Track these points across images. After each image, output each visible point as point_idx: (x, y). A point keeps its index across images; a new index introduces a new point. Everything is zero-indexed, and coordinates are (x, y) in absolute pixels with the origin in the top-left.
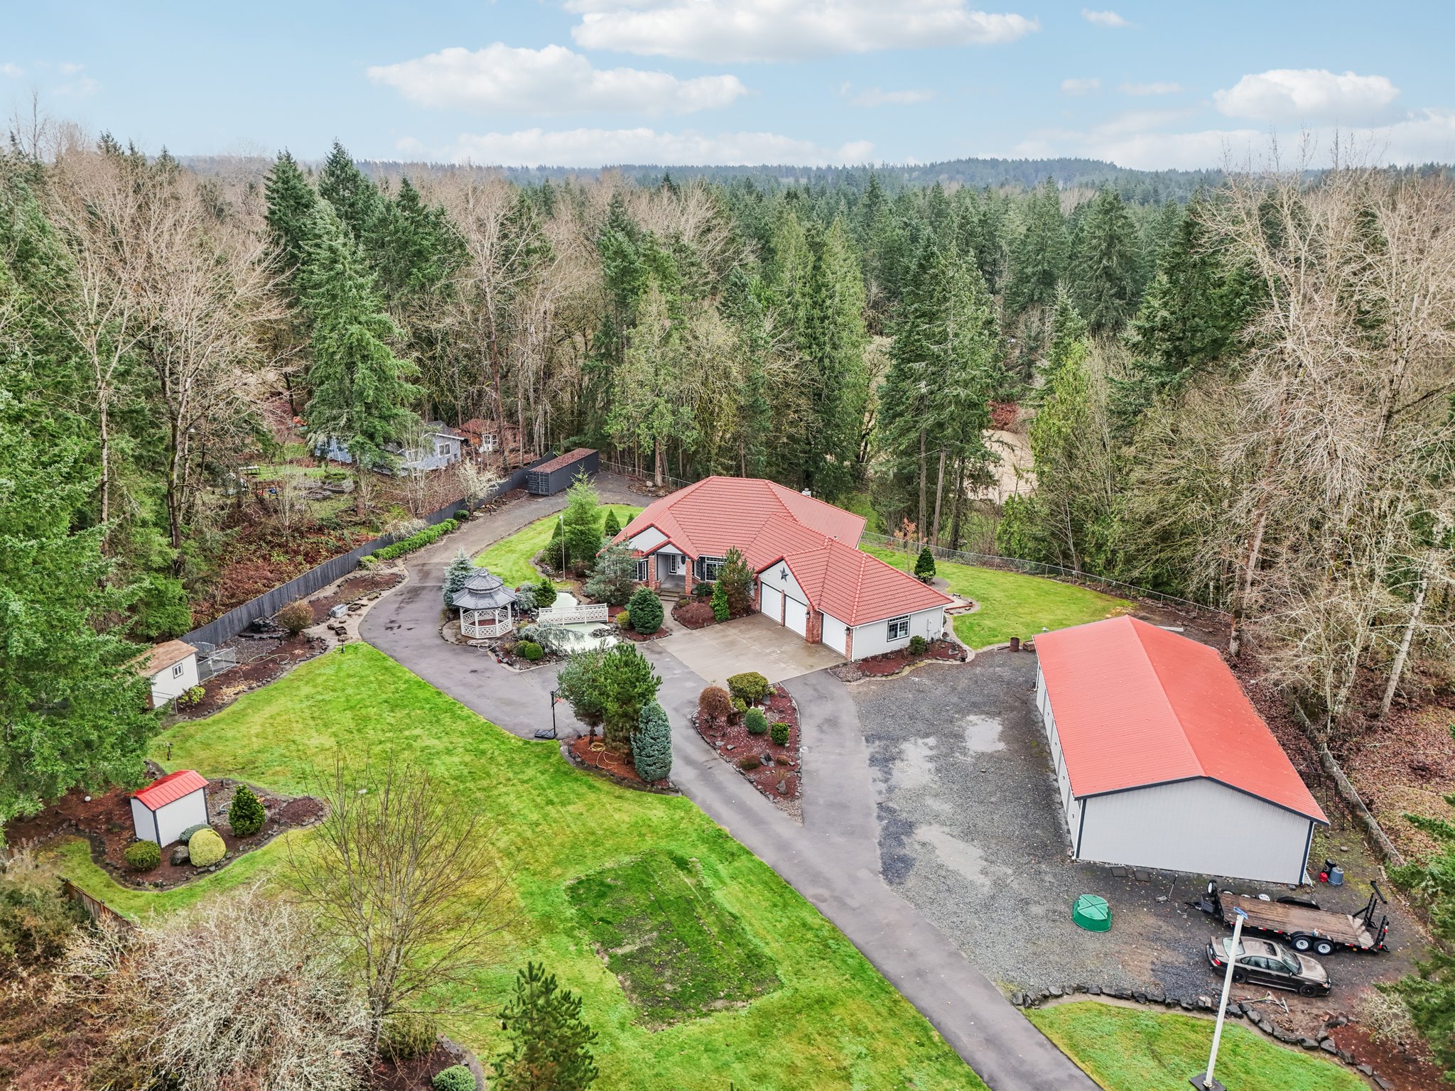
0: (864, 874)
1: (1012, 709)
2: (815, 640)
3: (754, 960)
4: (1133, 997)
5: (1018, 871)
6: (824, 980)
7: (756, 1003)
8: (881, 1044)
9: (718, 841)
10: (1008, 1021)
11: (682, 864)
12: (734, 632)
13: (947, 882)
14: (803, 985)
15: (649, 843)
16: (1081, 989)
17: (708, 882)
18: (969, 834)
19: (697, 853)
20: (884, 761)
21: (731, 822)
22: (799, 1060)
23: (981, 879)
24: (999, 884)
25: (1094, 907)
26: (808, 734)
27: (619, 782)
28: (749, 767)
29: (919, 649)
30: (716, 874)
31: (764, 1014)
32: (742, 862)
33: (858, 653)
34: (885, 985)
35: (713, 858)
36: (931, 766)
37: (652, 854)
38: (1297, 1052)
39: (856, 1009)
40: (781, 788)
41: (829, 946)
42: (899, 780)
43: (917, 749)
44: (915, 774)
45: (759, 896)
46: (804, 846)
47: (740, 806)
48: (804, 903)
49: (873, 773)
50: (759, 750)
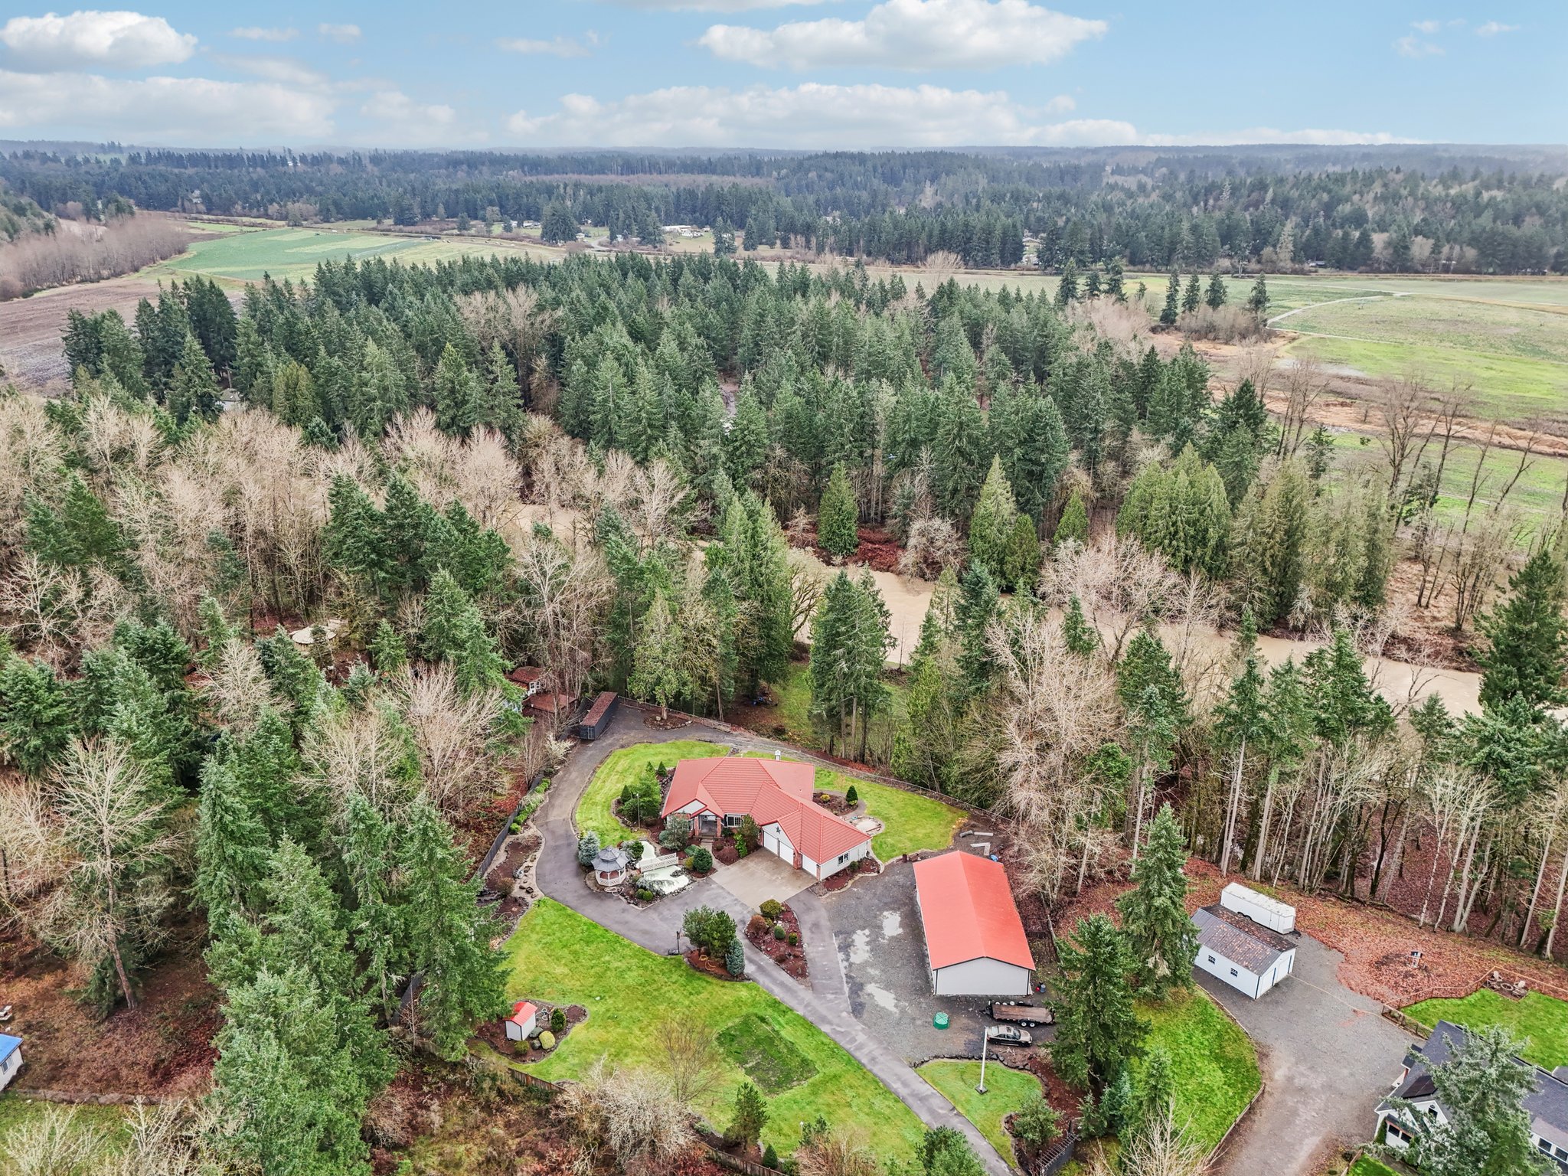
0: (844, 1014)
1: (905, 904)
2: (798, 868)
3: (805, 1062)
4: (956, 1057)
5: (911, 1004)
6: (835, 1067)
7: (810, 1081)
8: (861, 1091)
9: (775, 1004)
10: (909, 1074)
11: (763, 1020)
12: (752, 865)
13: (881, 1013)
14: (826, 1071)
15: (745, 1011)
16: (936, 1057)
17: (777, 1028)
18: (888, 986)
19: (768, 1013)
20: (846, 948)
21: (779, 994)
22: (831, 1101)
23: (894, 1010)
24: (903, 1011)
25: (942, 1019)
26: (806, 935)
27: (720, 977)
28: (781, 960)
29: (855, 868)
30: (779, 1023)
31: (814, 1085)
32: (789, 1015)
33: (823, 877)
34: (860, 1066)
35: (776, 1015)
36: (868, 948)
37: (748, 1016)
38: (1016, 1071)
39: (849, 1078)
40: (799, 971)
41: (835, 1051)
42: (854, 958)
43: (860, 938)
44: (861, 952)
45: (801, 1032)
46: (816, 1003)
47: (782, 985)
48: (820, 1033)
49: (841, 956)
50: (783, 948)
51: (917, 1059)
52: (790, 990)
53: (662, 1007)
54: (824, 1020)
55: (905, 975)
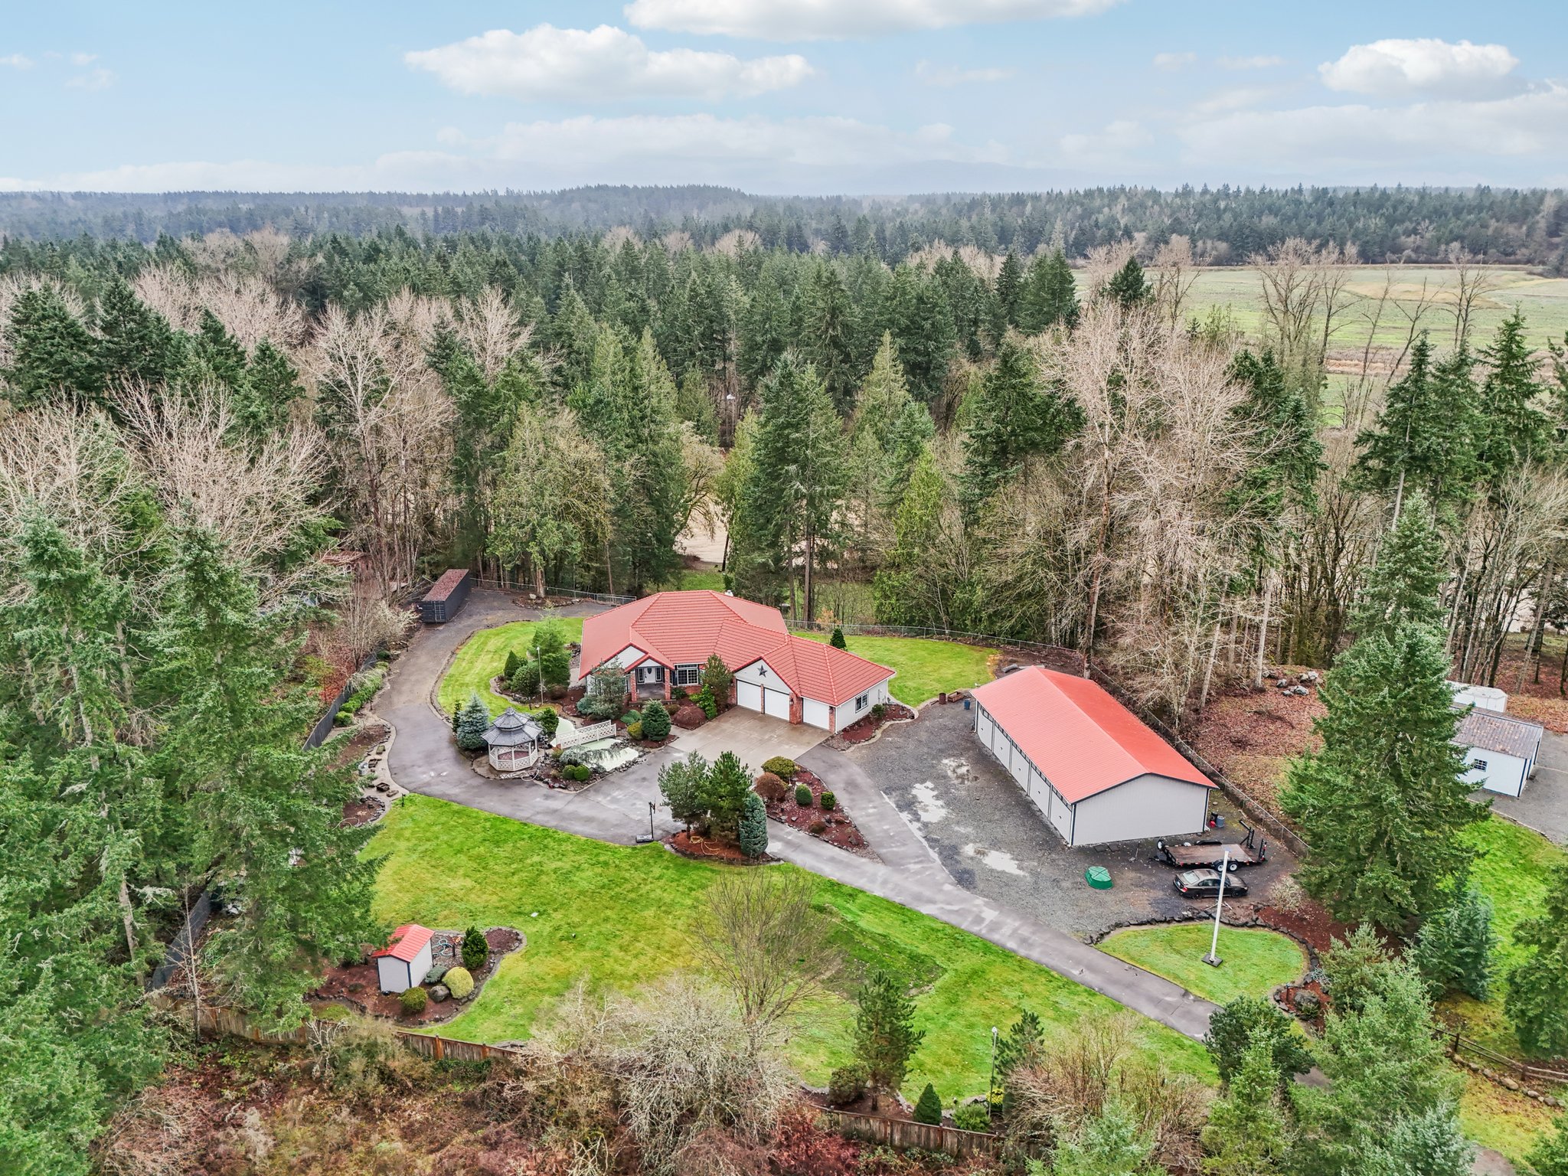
0: (948, 887)
1: (968, 749)
2: (797, 722)
3: (915, 959)
4: (1149, 922)
5: (1041, 863)
6: (968, 961)
7: (938, 983)
8: (1027, 987)
9: (834, 887)
10: (1090, 955)
11: (821, 909)
12: (727, 727)
13: (1003, 879)
14: (958, 966)
15: (788, 901)
16: (1118, 925)
17: (849, 918)
18: (995, 845)
19: (827, 899)
20: (908, 805)
21: (834, 873)
22: (986, 1008)
23: (1021, 873)
24: (1034, 873)
25: (1100, 874)
26: (842, 799)
27: (730, 862)
28: (818, 831)
29: (880, 714)
30: (849, 911)
31: (945, 989)
32: (861, 899)
33: (840, 726)
34: (1007, 954)
35: (840, 901)
36: (940, 803)
37: (795, 908)
38: (1246, 930)
39: (997, 972)
40: (853, 841)
41: (957, 939)
42: (925, 817)
43: (924, 792)
44: (934, 811)
45: (889, 918)
46: (896, 878)
47: (832, 860)
48: (922, 917)
49: (905, 816)
50: (815, 817)
51: (1093, 929)
52: (848, 865)
53: (650, 913)
54: (918, 898)
55: (1012, 828)
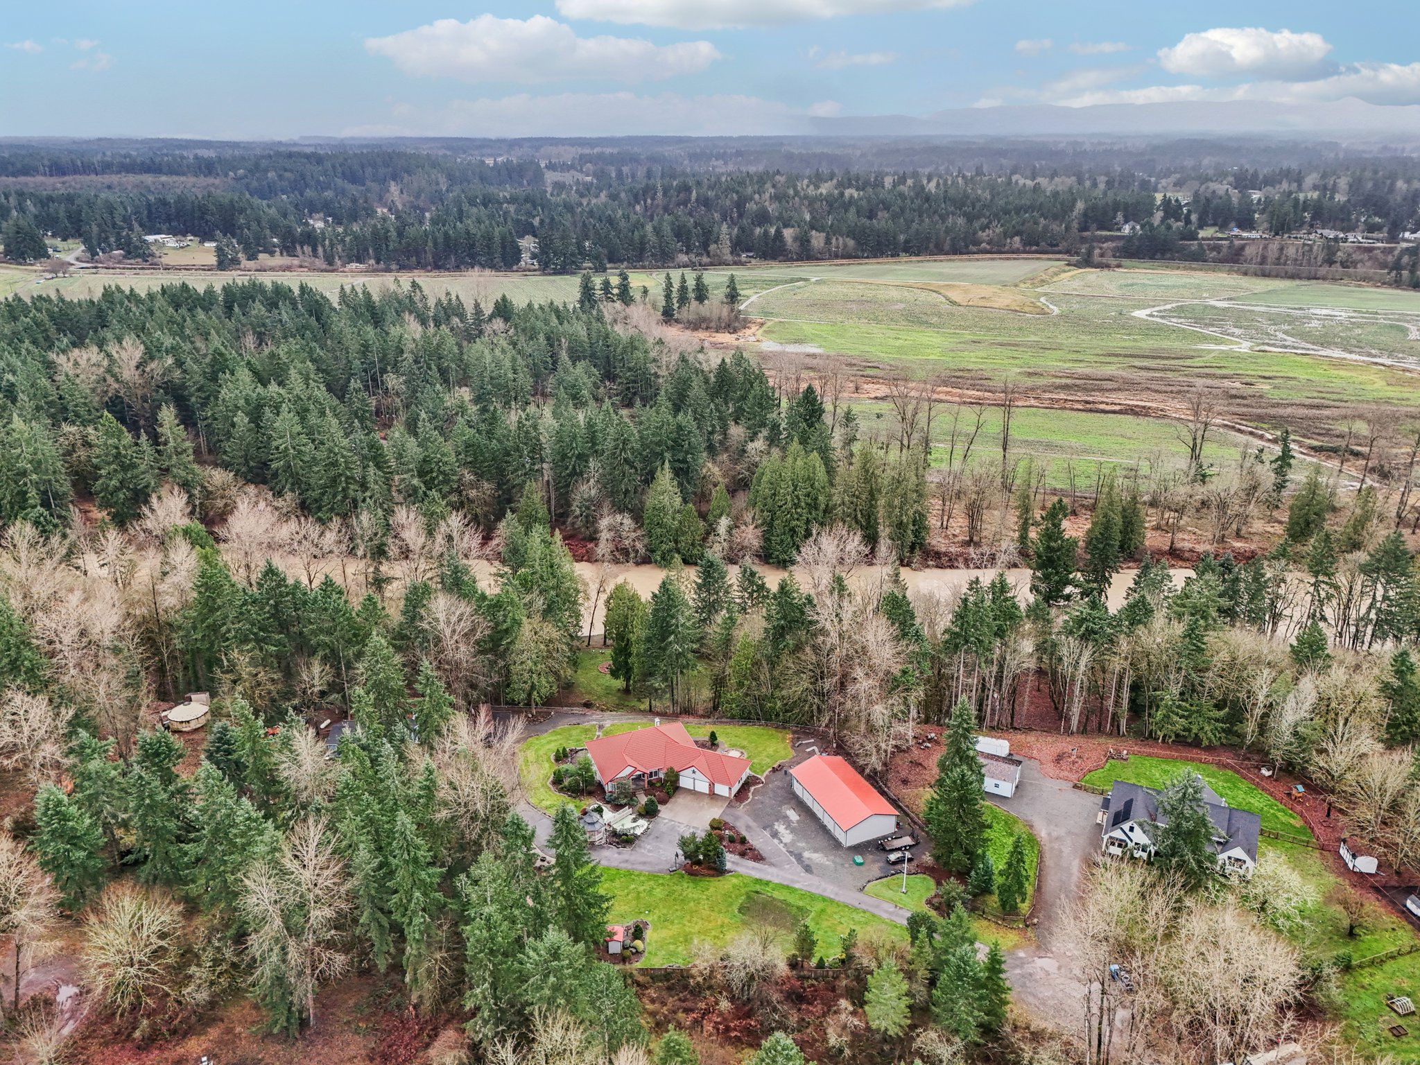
0: (802, 874)
1: (793, 800)
2: (712, 795)
3: (798, 908)
4: (880, 878)
5: (835, 857)
6: (818, 906)
8: (842, 913)
9: (758, 881)
10: (860, 896)
11: (757, 892)
12: (680, 801)
13: (820, 866)
14: (815, 909)
15: (743, 891)
16: (869, 882)
17: (769, 894)
18: (816, 851)
19: (758, 888)
20: (775, 835)
21: (758, 876)
23: (828, 863)
24: (834, 862)
25: (859, 859)
26: (747, 835)
27: (713, 876)
28: (743, 855)
29: (747, 785)
30: (768, 891)
31: (815, 916)
32: (771, 885)
33: (733, 795)
34: (832, 901)
35: (763, 887)
36: (788, 831)
37: (747, 893)
38: (914, 876)
39: (831, 909)
40: (758, 858)
41: (813, 897)
42: (785, 840)
43: (780, 828)
44: (787, 837)
45: (785, 892)
46: (781, 873)
47: (753, 868)
48: (796, 890)
49: (776, 841)
50: (739, 847)
51: (860, 885)
52: (760, 870)
53: (692, 904)
54: (792, 881)
55: (821, 841)
